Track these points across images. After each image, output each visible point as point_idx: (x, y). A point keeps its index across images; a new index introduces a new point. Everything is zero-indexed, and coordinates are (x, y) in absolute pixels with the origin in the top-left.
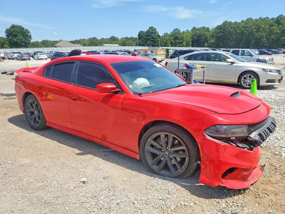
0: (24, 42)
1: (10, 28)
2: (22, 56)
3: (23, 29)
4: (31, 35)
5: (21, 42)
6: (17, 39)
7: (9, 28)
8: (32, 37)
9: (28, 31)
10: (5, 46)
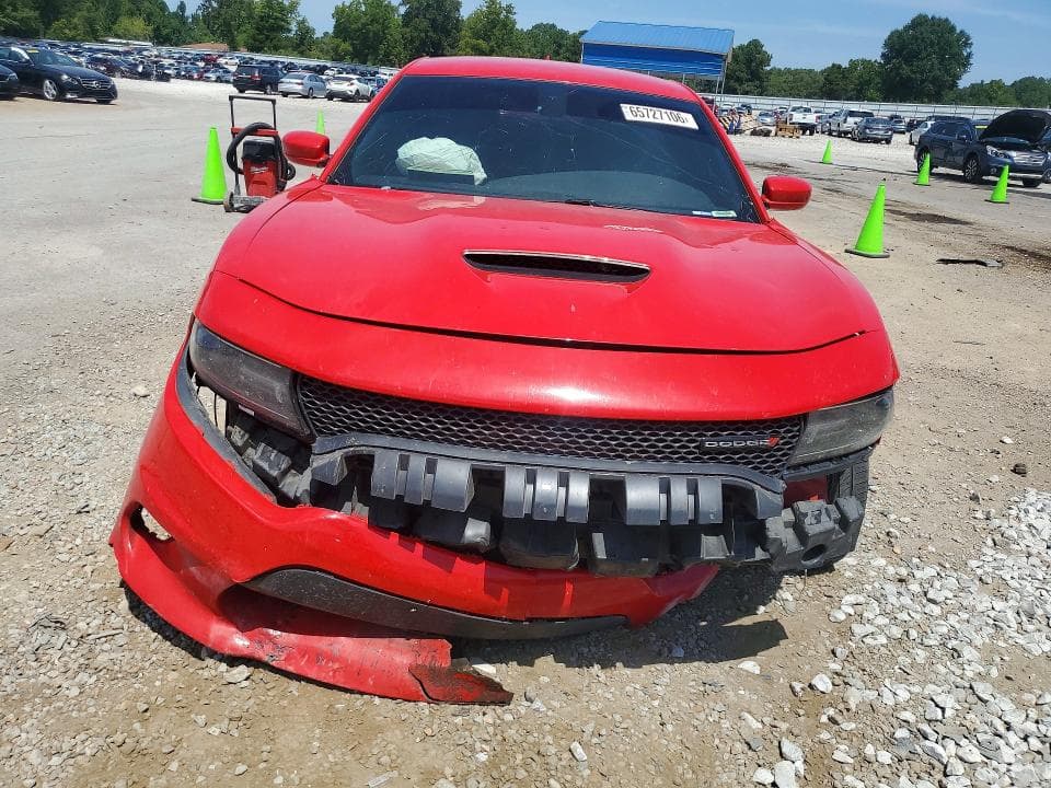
0: (935, 80)
1: (907, 28)
2: (866, 128)
3: (953, 29)
4: (969, 55)
5: (923, 81)
6: (911, 70)
7: (900, 28)
8: (972, 61)
9: (968, 38)
10: (871, 92)
